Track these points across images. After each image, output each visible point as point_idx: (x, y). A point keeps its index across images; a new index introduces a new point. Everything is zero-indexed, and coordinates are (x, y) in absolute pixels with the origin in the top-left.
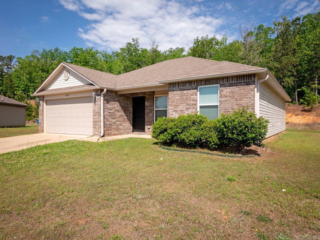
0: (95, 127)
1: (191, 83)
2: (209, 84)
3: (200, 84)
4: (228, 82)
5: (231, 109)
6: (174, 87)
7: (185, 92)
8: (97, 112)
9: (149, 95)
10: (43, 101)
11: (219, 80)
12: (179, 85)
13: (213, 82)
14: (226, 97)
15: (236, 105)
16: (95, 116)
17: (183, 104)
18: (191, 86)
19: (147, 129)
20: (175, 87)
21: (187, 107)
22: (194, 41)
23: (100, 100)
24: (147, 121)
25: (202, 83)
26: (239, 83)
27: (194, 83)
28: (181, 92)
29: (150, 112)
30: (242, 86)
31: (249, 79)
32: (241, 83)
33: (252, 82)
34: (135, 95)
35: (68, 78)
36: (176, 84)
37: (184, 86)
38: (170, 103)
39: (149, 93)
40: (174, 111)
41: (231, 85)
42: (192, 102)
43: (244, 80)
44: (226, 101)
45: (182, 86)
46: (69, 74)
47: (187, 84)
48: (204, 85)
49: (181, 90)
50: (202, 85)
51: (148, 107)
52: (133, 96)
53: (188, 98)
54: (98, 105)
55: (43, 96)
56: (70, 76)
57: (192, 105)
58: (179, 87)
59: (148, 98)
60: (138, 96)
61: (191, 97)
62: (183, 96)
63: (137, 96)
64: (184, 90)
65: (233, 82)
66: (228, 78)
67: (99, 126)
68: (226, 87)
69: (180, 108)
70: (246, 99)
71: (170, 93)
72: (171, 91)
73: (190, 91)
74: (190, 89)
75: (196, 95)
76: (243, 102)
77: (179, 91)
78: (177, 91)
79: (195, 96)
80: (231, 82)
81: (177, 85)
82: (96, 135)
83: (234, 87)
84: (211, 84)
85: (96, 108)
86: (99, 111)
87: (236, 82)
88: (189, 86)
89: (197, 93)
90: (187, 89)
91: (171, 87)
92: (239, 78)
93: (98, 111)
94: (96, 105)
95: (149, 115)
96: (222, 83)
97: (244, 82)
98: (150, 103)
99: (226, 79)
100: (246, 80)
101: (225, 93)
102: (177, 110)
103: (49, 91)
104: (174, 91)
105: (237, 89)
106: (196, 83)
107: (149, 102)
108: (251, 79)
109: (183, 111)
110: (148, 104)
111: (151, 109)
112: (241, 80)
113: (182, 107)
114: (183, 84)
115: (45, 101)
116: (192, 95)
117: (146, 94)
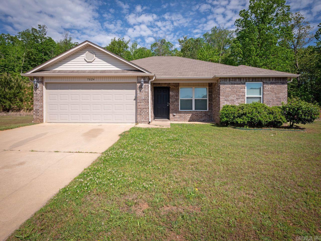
0: (141, 115)
1: (240, 80)
2: (255, 81)
3: (248, 80)
4: (269, 81)
5: (272, 100)
6: (225, 81)
7: (236, 85)
8: (143, 100)
9: (174, 86)
10: (43, 83)
11: (263, 79)
12: (230, 80)
13: (258, 80)
14: (268, 91)
15: (275, 97)
16: (141, 103)
17: (233, 95)
18: (240, 81)
19: (172, 116)
20: (227, 81)
21: (237, 97)
22: (111, 41)
23: (148, 87)
24: (172, 109)
25: (250, 80)
26: (277, 82)
27: (243, 79)
28: (232, 86)
29: (175, 101)
30: (279, 84)
31: (284, 80)
32: (279, 82)
33: (286, 82)
34: (157, 85)
35: (93, 60)
36: (227, 78)
37: (234, 81)
38: (222, 94)
39: (174, 84)
40: (226, 100)
41: (272, 83)
42: (241, 94)
43: (280, 81)
44: (268, 94)
45: (233, 81)
46: (94, 55)
47: (237, 79)
48: (251, 81)
49: (232, 84)
50: (249, 81)
51: (174, 97)
52: (155, 86)
53: (238, 90)
54: (146, 92)
55: (43, 78)
56: (96, 58)
57: (242, 96)
58: (230, 81)
59: (173, 88)
60: (162, 86)
61: (240, 90)
62: (233, 89)
63: (160, 86)
64: (235, 84)
65: (273, 81)
66: (269, 78)
67: (147, 113)
68: (268, 84)
69: (231, 98)
70: (282, 94)
71: (222, 86)
72: (222, 84)
73: (240, 85)
74: (240, 84)
75: (245, 88)
76: (280, 95)
77: (230, 84)
78: (228, 84)
79: (243, 89)
80: (272, 81)
81: (228, 80)
82: (143, 122)
83: (274, 85)
84: (257, 81)
85: (142, 95)
86: (147, 98)
87: (275, 81)
88: (239, 81)
89: (245, 87)
90: (237, 83)
91: (222, 81)
92: (277, 79)
93: (144, 98)
94: (142, 92)
95: (174, 103)
96: (265, 82)
97: (280, 82)
98: (176, 93)
99: (268, 79)
100: (282, 81)
101: (268, 88)
102: (228, 99)
103: (53, 73)
104: (225, 84)
105: (276, 86)
106: (244, 80)
107: (174, 92)
108: (285, 81)
109: (234, 100)
110: (173, 94)
111: (177, 98)
112: (279, 81)
113: (232, 97)
114: (233, 80)
115: (44, 83)
116: (241, 89)
117: (170, 85)
